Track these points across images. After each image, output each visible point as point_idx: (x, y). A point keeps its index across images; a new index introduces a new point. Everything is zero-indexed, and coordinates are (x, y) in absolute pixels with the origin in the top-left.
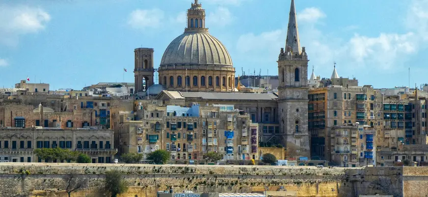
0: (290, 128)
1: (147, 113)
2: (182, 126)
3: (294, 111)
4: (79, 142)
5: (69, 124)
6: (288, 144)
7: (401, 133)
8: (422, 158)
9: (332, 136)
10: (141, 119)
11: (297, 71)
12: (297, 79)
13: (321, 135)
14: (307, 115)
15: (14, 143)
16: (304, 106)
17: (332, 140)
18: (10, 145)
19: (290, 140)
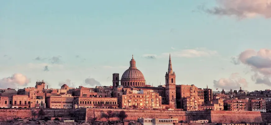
0: (171, 98)
1: (128, 92)
2: (138, 97)
3: (172, 92)
4: (106, 102)
5: (101, 96)
6: (170, 103)
7: (203, 100)
8: (212, 108)
9: (184, 101)
10: (125, 94)
11: (172, 79)
12: (172, 82)
13: (179, 101)
14: (175, 94)
15: (86, 102)
16: (175, 91)
17: (184, 102)
18: (84, 103)
19: (170, 102)
